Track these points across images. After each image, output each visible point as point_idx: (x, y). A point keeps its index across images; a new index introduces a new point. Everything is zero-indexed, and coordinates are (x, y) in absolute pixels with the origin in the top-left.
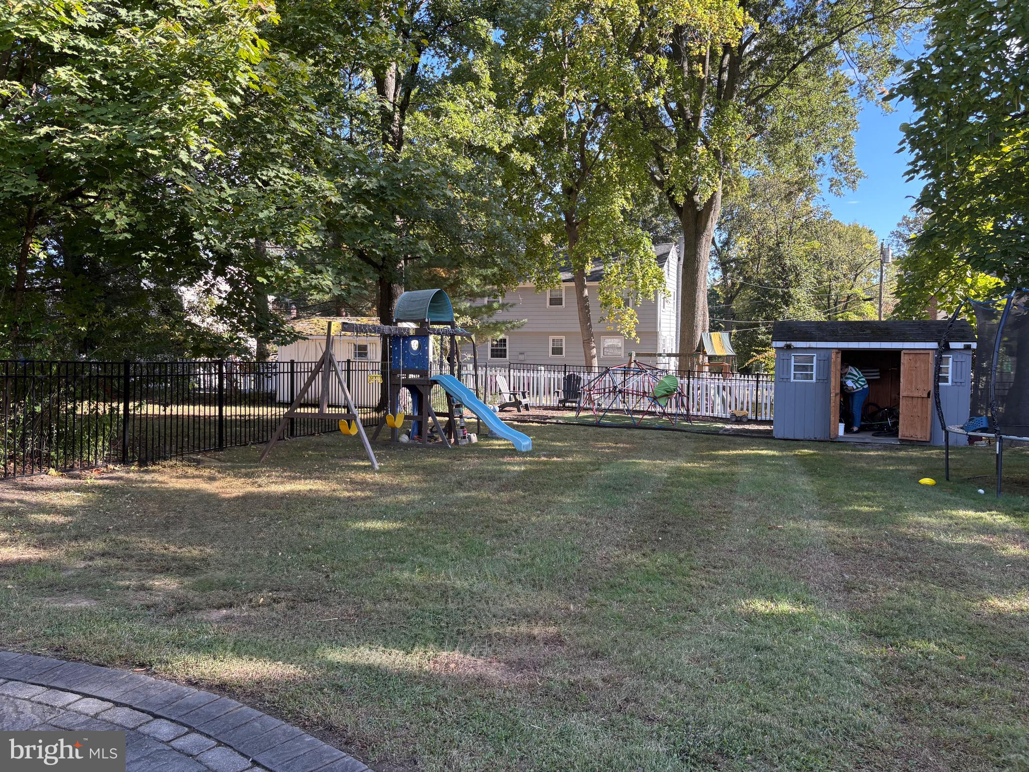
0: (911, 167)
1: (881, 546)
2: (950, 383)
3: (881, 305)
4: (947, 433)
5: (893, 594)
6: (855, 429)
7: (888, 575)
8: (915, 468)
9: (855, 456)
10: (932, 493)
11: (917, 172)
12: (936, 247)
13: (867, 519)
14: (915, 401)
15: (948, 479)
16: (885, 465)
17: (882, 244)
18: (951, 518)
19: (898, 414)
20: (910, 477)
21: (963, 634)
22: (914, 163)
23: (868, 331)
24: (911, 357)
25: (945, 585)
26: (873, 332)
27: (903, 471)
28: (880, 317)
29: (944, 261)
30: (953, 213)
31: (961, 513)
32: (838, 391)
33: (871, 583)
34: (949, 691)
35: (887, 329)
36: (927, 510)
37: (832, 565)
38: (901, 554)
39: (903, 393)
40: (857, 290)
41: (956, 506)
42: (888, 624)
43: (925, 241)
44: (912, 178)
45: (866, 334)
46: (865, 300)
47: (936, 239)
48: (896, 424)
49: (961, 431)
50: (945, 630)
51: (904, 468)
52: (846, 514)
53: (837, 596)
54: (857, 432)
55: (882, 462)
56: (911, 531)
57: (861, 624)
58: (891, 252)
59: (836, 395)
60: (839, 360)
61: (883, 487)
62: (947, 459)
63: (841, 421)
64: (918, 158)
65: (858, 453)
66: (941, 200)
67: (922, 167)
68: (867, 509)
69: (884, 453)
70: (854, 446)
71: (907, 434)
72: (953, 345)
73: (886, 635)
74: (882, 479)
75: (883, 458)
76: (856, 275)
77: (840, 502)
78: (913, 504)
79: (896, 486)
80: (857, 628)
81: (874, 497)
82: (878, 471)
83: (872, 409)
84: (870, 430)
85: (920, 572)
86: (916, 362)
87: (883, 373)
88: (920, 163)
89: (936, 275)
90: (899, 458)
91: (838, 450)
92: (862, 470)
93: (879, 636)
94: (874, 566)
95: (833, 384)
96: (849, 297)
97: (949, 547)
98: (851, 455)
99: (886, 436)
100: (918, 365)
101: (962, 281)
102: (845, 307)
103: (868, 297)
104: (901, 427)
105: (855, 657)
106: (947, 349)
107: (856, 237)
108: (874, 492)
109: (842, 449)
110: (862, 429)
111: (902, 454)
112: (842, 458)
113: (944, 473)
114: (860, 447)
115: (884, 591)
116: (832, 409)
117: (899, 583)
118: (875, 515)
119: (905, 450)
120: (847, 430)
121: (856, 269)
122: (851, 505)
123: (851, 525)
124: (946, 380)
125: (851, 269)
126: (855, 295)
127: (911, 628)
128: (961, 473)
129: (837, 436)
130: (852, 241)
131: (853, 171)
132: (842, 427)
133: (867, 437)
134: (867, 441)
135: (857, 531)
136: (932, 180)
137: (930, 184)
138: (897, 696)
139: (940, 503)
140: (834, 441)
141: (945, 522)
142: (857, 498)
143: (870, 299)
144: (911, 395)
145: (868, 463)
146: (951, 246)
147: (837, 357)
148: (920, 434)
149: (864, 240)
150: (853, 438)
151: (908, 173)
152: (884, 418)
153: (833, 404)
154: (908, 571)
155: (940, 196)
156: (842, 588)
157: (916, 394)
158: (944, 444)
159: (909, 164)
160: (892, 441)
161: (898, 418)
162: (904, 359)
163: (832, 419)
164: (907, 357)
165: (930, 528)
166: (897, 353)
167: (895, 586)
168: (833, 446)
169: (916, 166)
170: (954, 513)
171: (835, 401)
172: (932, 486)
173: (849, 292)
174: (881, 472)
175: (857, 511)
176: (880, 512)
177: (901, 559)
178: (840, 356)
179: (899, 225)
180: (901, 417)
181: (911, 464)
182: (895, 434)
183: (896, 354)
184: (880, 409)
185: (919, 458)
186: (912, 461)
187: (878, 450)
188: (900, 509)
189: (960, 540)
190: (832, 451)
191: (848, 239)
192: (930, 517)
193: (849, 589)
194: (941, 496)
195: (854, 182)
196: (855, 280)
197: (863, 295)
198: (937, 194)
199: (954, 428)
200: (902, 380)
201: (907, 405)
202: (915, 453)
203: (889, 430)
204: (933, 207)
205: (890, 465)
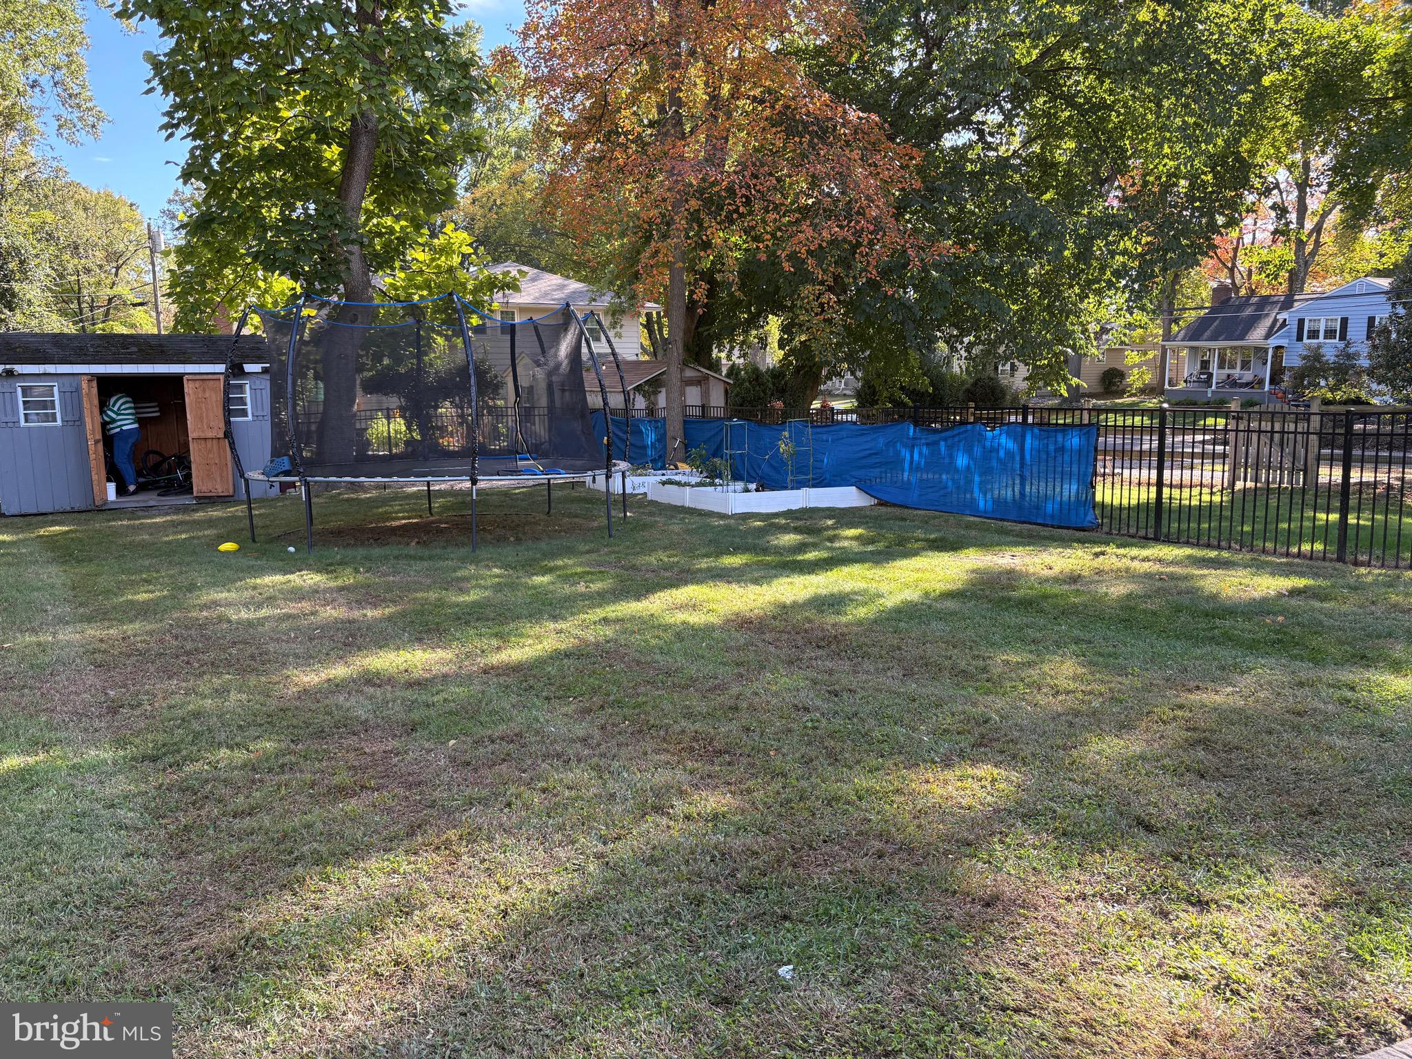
0: (166, 119)
1: (161, 641)
2: (250, 417)
3: (158, 313)
4: (247, 481)
5: (177, 699)
6: (132, 488)
7: (169, 678)
8: (215, 532)
9: (133, 527)
10: (233, 561)
11: (177, 126)
12: (214, 234)
13: (144, 611)
14: (209, 443)
15: (254, 541)
16: (175, 533)
17: (149, 225)
18: (254, 588)
19: (190, 462)
20: (208, 545)
21: (261, 725)
22: (169, 114)
23: (134, 349)
24: (197, 384)
25: (243, 671)
26: (140, 350)
27: (198, 538)
28: (159, 330)
29: (226, 256)
30: (230, 191)
31: (268, 580)
32: (99, 436)
33: (147, 693)
34: (240, 799)
35: (160, 345)
36: (225, 584)
37: (89, 682)
38: (189, 646)
39: (192, 434)
40: (122, 290)
41: (262, 571)
42: (168, 740)
43: (200, 225)
44: (171, 135)
45: (130, 354)
46: (135, 305)
47: (215, 226)
48: (188, 477)
49: (261, 477)
50: (240, 727)
51: (201, 534)
52: (114, 608)
53: (96, 724)
54: (134, 493)
55: (171, 530)
56: (205, 613)
57: (130, 751)
58: (162, 237)
59: (96, 442)
60: (95, 391)
61: (170, 562)
62: (251, 516)
63: (109, 480)
64: (176, 108)
65: (137, 522)
66: (212, 171)
67: (183, 120)
68: (145, 596)
69: (175, 517)
70: (133, 513)
71: (204, 489)
72: (249, 368)
73: (165, 754)
74: (170, 553)
75: (174, 524)
76: (118, 268)
77: (107, 593)
78: (209, 579)
79: (188, 559)
80: (124, 758)
81: (157, 579)
82: (166, 542)
83: (153, 459)
84: (157, 488)
85: (212, 664)
86: (204, 390)
87: (163, 408)
88: (180, 114)
89: (219, 273)
90: (194, 521)
91: (109, 521)
92: (143, 545)
93: (154, 759)
94: (152, 670)
95: (89, 426)
96: (110, 300)
97: (250, 624)
98: (128, 526)
99: (176, 494)
100: (207, 395)
101: (253, 283)
102: (107, 314)
103: (139, 301)
104: (194, 480)
105: (118, 797)
106: (241, 373)
107: (111, 214)
108: (158, 572)
109: (114, 520)
110: (141, 488)
111: (199, 515)
112: (115, 533)
113: (249, 535)
114: (140, 513)
115: (164, 699)
116: (93, 463)
117: (184, 684)
118: (156, 602)
119: (203, 510)
120: (121, 491)
121: (116, 259)
122: (122, 595)
123: (121, 622)
124: (244, 413)
125: (108, 258)
126: (120, 297)
127: (197, 735)
128: (270, 531)
129: (106, 502)
130: (105, 217)
131: (90, 109)
132: (111, 488)
133: (151, 499)
134: (152, 503)
135: (129, 628)
136: (198, 142)
137: (196, 148)
138: (172, 827)
139: (242, 571)
140: (102, 509)
141: (247, 594)
142: (133, 584)
143: (141, 304)
144: (203, 436)
145: (151, 534)
146: (235, 235)
147: (90, 387)
148: (220, 489)
149: (122, 216)
150: (130, 502)
151: (165, 127)
152: (171, 471)
153: (92, 456)
154: (197, 665)
155: (211, 167)
156: (104, 710)
157: (210, 435)
158: (245, 497)
159: (164, 114)
160: (185, 500)
161: (190, 468)
162: (188, 388)
163: (95, 477)
164: (191, 385)
165: (229, 604)
166: (178, 380)
167: (180, 688)
168: (101, 516)
169: (173, 118)
170: (258, 581)
171: (96, 453)
172: (235, 553)
173: (111, 293)
174: (169, 543)
175: (132, 602)
176: (165, 597)
177: (188, 653)
178: (95, 384)
179: (170, 201)
180: (193, 466)
181: (210, 527)
182: (189, 490)
183: (176, 381)
184: (165, 459)
185: (220, 519)
186: (211, 523)
187: (167, 514)
188: (192, 588)
189: (264, 612)
190: (99, 524)
191: (100, 212)
192: (229, 591)
193: (114, 710)
194: (245, 562)
195: (93, 126)
196: (116, 275)
197: (132, 298)
198: (206, 161)
199: (255, 475)
200: (188, 416)
201: (200, 450)
202: (215, 513)
203: (180, 486)
204: (206, 180)
205: (181, 533)
